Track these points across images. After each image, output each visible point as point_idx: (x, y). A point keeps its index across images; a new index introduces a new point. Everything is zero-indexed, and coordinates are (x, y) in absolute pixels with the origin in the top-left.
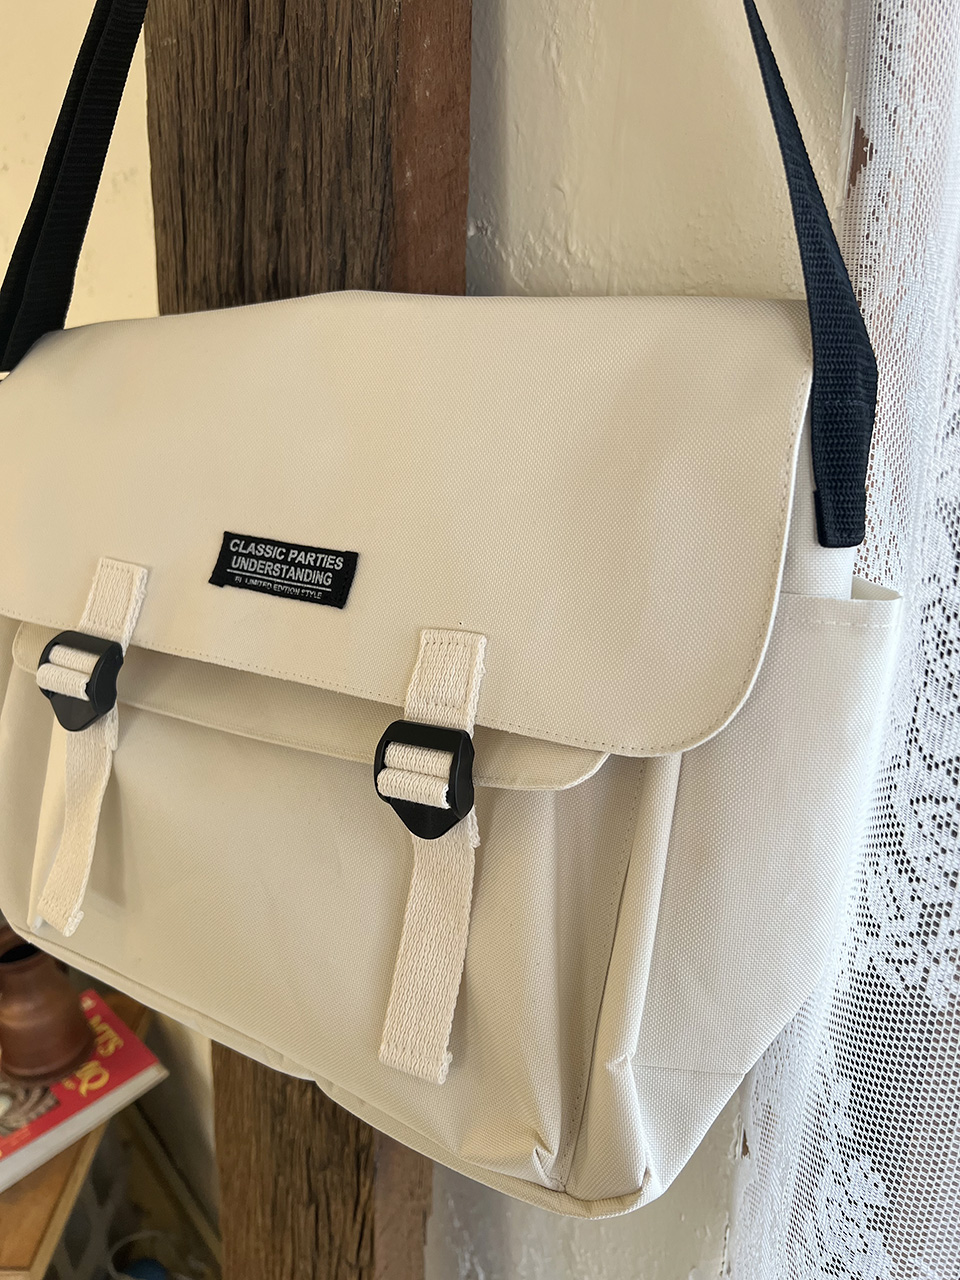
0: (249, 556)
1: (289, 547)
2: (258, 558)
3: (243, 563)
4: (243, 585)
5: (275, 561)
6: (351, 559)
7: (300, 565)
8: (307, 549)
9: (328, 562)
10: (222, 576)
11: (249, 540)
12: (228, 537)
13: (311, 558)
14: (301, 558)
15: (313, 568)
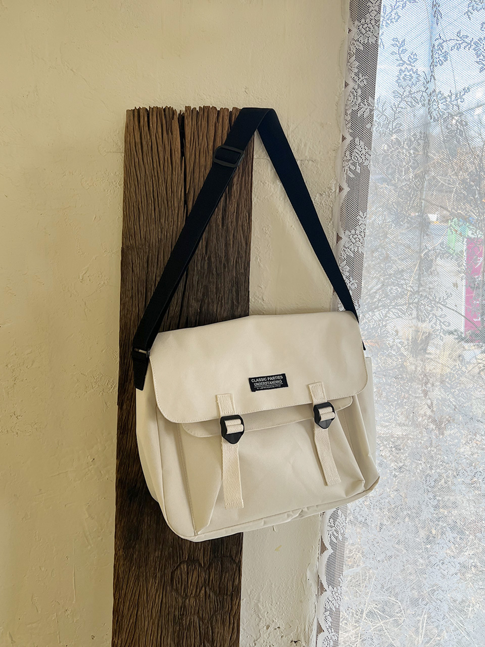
0: (258, 382)
1: (267, 377)
2: (260, 382)
3: (258, 384)
4: (260, 390)
5: (265, 381)
6: (284, 375)
7: (272, 380)
8: (272, 376)
9: (278, 378)
10: (254, 389)
11: (255, 378)
12: (250, 379)
13: (274, 378)
14: (271, 379)
15: (276, 380)
